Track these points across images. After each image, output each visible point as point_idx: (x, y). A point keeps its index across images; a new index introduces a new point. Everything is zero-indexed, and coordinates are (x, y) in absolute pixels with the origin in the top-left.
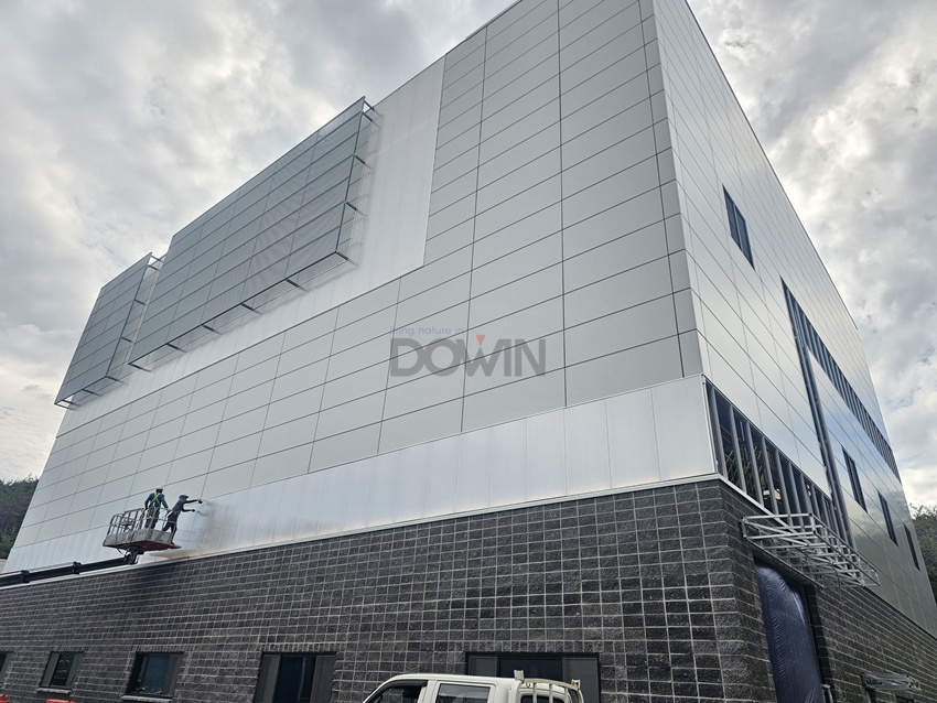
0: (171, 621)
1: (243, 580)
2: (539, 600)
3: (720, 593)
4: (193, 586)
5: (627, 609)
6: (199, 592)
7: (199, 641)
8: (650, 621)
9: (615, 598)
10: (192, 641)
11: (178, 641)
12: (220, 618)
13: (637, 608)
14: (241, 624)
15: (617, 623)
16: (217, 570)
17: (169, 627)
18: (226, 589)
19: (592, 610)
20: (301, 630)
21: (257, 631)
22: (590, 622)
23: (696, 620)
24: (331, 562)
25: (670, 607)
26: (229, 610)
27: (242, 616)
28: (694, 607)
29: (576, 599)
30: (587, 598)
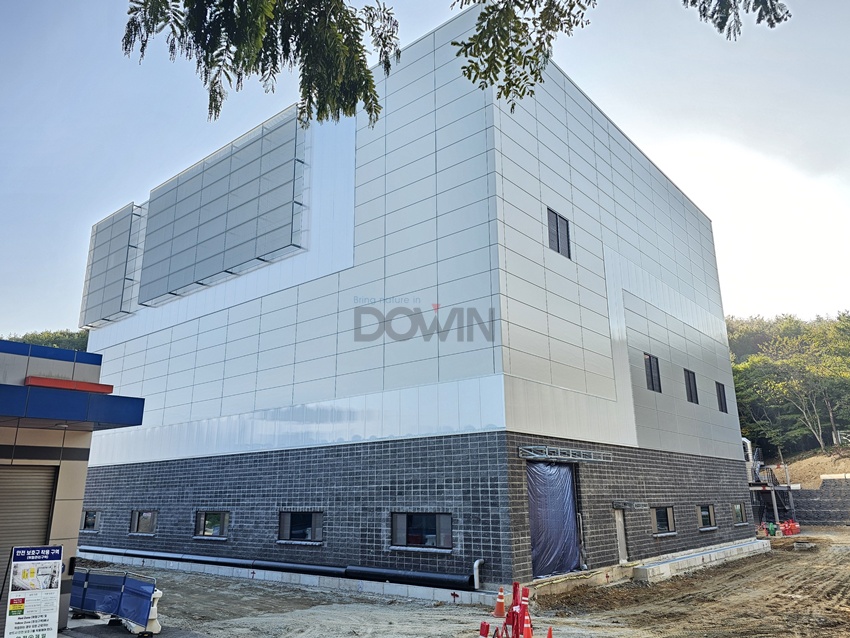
0: (216, 493)
1: (261, 470)
2: (425, 487)
3: (503, 486)
4: (227, 472)
5: (464, 492)
6: (232, 476)
7: (238, 505)
8: (474, 498)
9: (459, 487)
10: (233, 505)
11: (224, 505)
12: (249, 492)
13: (468, 492)
14: (264, 496)
15: (460, 499)
16: (241, 462)
17: (216, 496)
18: (250, 475)
19: (450, 493)
20: (301, 500)
21: (274, 500)
22: (448, 498)
23: (492, 498)
24: (314, 462)
25: (482, 492)
26: (254, 487)
27: (263, 491)
28: (492, 492)
29: (442, 487)
30: (447, 487)
